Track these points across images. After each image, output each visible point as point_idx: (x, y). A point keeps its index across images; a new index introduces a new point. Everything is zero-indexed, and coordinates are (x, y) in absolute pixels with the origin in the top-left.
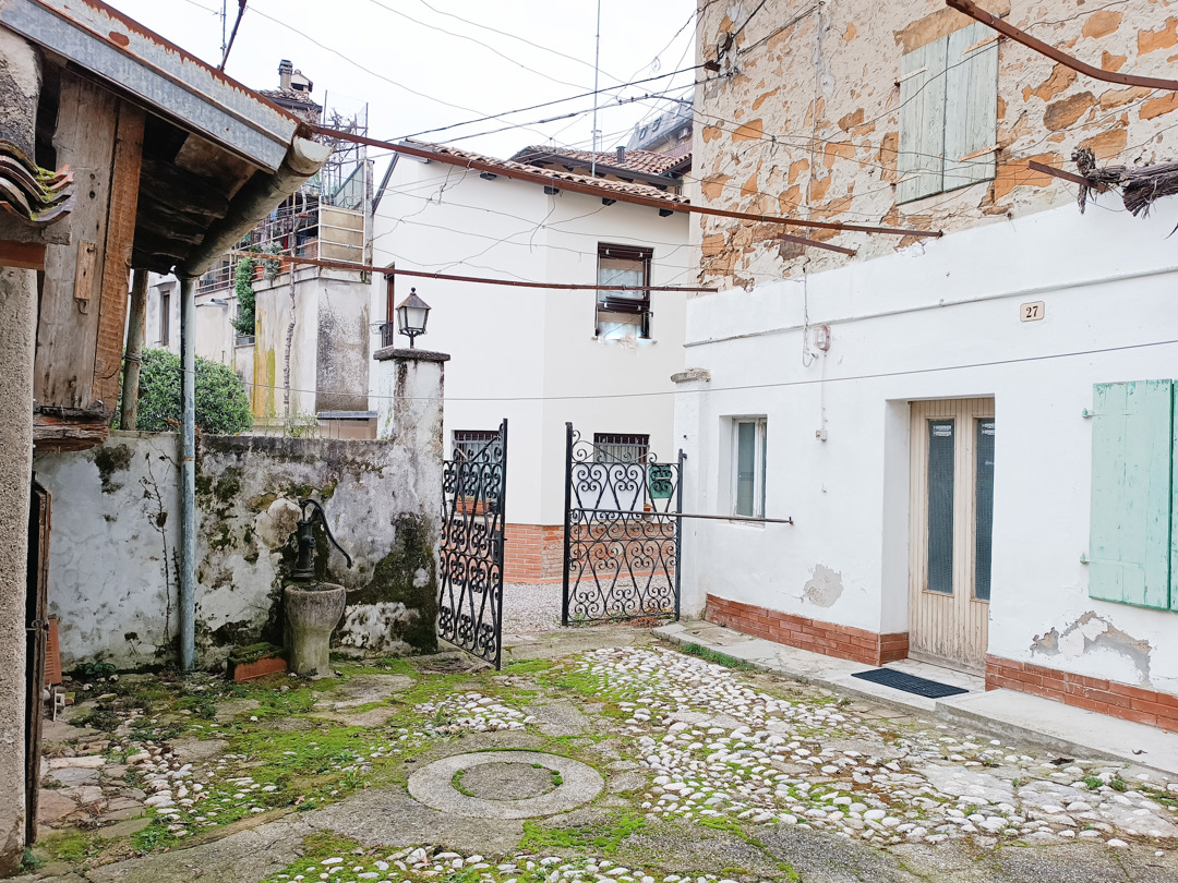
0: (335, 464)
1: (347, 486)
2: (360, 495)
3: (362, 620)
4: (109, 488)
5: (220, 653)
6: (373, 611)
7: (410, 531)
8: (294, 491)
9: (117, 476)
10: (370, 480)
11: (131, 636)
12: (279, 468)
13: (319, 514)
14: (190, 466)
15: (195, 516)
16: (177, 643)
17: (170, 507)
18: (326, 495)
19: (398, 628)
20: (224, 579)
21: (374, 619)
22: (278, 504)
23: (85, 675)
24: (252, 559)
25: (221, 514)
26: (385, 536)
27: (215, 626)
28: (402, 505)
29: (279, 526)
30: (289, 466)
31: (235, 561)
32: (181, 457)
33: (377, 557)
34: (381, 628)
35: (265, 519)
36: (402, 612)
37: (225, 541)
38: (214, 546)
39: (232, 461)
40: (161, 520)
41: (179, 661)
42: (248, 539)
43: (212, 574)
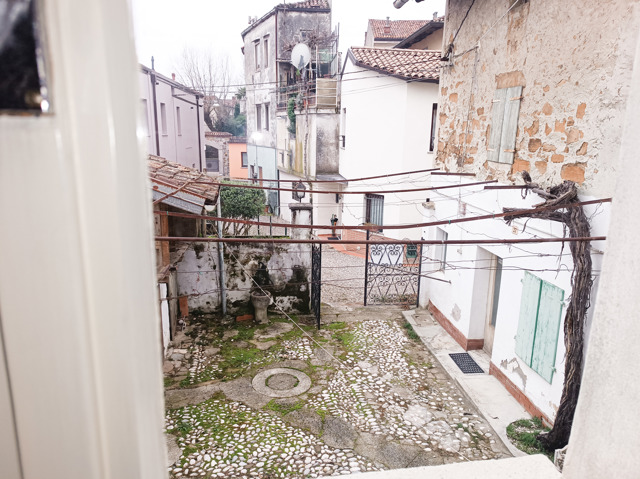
0: (270, 249)
1: (275, 256)
2: (280, 259)
3: (282, 301)
4: (199, 257)
5: (234, 310)
6: (286, 299)
7: (299, 272)
8: (256, 258)
9: (201, 254)
10: (283, 254)
11: (208, 303)
12: (251, 250)
13: (264, 267)
14: (222, 251)
15: (225, 266)
16: (220, 306)
17: (217, 263)
18: (268, 259)
19: (294, 305)
20: (235, 287)
21: (285, 302)
22: (251, 262)
23: (197, 313)
24: (244, 280)
25: (233, 266)
26: (289, 273)
27: (233, 301)
28: (295, 263)
29: (252, 270)
30: (255, 250)
31: (238, 281)
32: (219, 249)
33: (286, 281)
34: (289, 305)
35: (248, 266)
36: (296, 300)
37: (235, 274)
38: (231, 276)
39: (235, 248)
40: (215, 267)
41: (222, 311)
42: (242, 274)
43: (231, 285)
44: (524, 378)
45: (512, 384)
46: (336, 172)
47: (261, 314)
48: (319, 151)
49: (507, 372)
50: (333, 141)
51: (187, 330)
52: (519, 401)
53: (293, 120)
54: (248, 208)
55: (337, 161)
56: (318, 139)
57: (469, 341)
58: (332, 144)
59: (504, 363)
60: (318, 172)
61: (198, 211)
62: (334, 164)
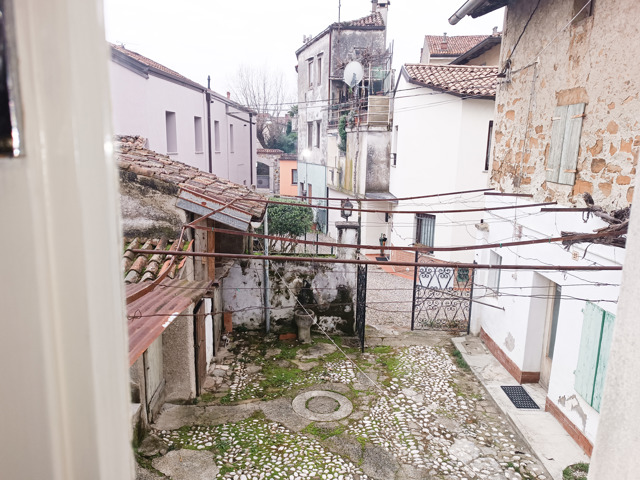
0: (316, 267)
1: (320, 275)
2: (324, 278)
3: (326, 322)
4: (244, 274)
5: (277, 327)
6: (330, 319)
7: (343, 292)
8: (301, 276)
9: (246, 270)
10: (328, 273)
11: (252, 320)
12: (296, 268)
13: (309, 285)
14: (267, 268)
15: (270, 283)
16: (264, 323)
17: (262, 280)
18: (312, 278)
19: (338, 326)
20: (279, 304)
21: (329, 322)
22: (296, 280)
23: (240, 330)
24: (288, 298)
25: (278, 283)
26: (334, 293)
27: (276, 319)
28: (340, 282)
29: (296, 287)
30: (299, 267)
31: (282, 298)
32: (264, 266)
33: (331, 300)
34: (332, 325)
35: (292, 285)
36: (340, 320)
37: (279, 292)
38: (276, 293)
39: (281, 266)
40: (260, 284)
41: (265, 329)
42: (286, 291)
43: (275, 302)
44: (584, 417)
45: (571, 423)
46: (386, 190)
47: (304, 334)
48: (369, 168)
49: (565, 410)
50: (384, 159)
51: (230, 346)
52: (578, 442)
53: (344, 137)
54: (295, 226)
55: (388, 179)
56: (369, 157)
57: (524, 373)
58: (382, 162)
59: (562, 400)
60: (368, 190)
61: (244, 227)
62: (384, 182)
